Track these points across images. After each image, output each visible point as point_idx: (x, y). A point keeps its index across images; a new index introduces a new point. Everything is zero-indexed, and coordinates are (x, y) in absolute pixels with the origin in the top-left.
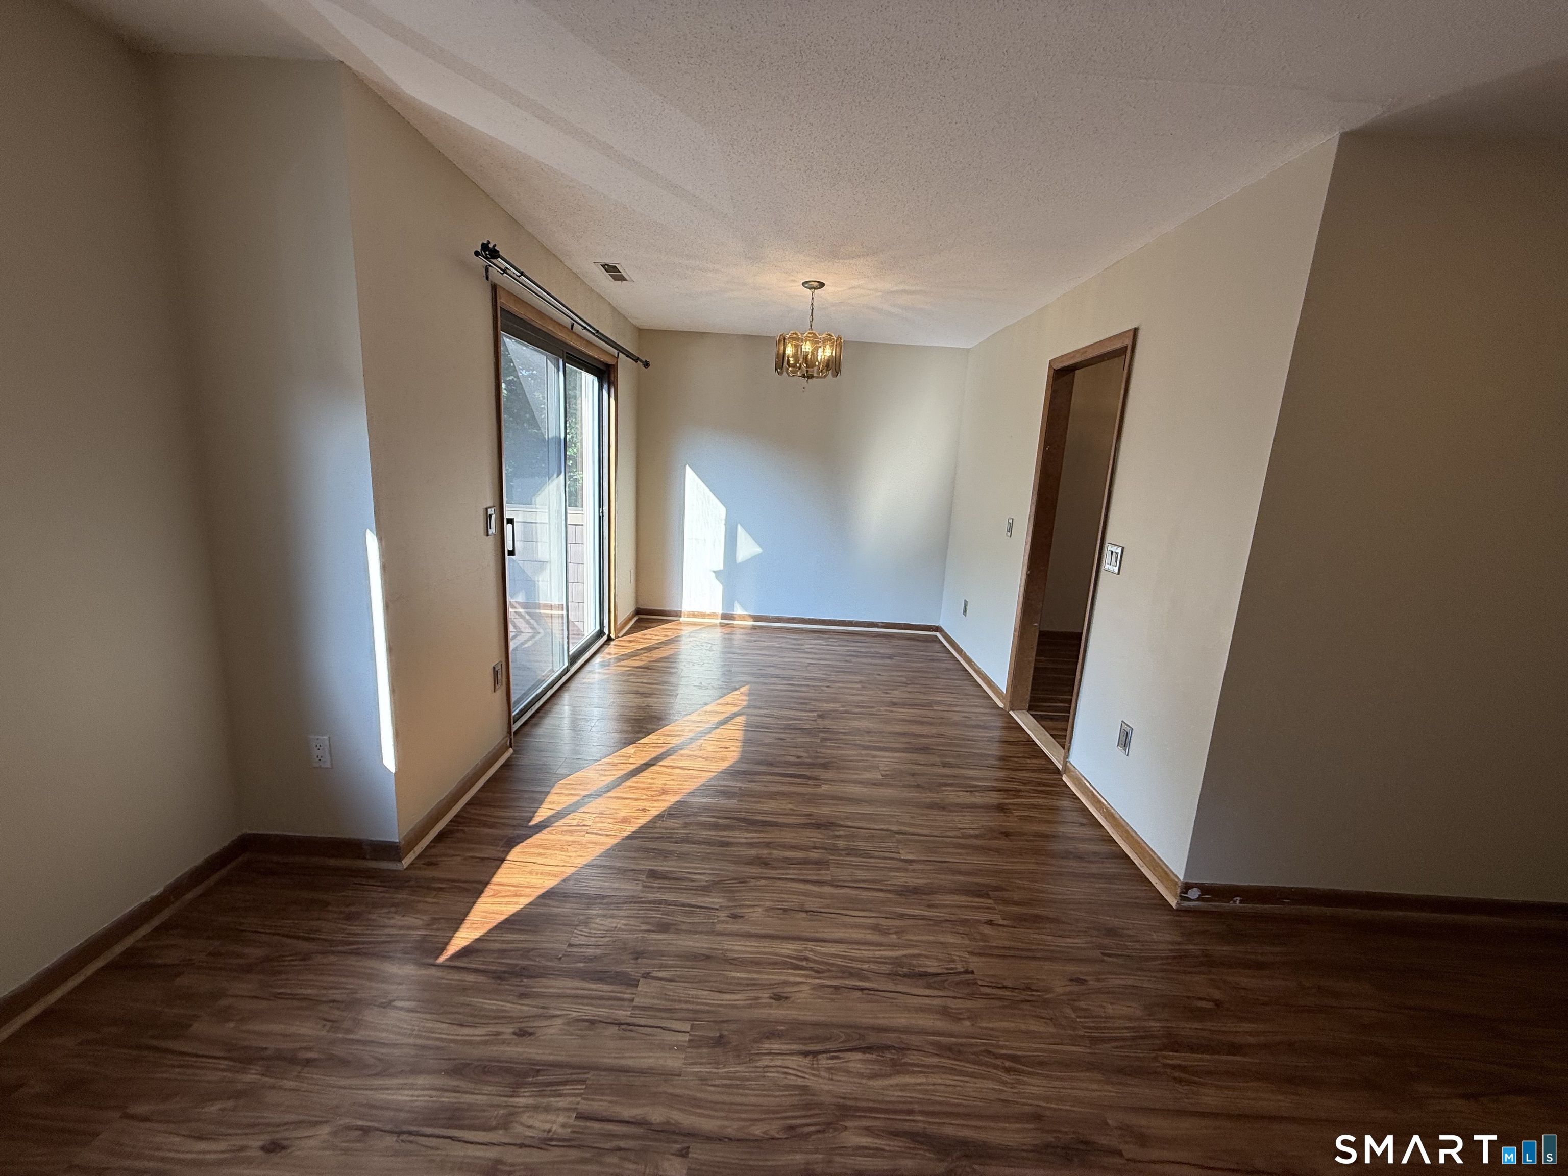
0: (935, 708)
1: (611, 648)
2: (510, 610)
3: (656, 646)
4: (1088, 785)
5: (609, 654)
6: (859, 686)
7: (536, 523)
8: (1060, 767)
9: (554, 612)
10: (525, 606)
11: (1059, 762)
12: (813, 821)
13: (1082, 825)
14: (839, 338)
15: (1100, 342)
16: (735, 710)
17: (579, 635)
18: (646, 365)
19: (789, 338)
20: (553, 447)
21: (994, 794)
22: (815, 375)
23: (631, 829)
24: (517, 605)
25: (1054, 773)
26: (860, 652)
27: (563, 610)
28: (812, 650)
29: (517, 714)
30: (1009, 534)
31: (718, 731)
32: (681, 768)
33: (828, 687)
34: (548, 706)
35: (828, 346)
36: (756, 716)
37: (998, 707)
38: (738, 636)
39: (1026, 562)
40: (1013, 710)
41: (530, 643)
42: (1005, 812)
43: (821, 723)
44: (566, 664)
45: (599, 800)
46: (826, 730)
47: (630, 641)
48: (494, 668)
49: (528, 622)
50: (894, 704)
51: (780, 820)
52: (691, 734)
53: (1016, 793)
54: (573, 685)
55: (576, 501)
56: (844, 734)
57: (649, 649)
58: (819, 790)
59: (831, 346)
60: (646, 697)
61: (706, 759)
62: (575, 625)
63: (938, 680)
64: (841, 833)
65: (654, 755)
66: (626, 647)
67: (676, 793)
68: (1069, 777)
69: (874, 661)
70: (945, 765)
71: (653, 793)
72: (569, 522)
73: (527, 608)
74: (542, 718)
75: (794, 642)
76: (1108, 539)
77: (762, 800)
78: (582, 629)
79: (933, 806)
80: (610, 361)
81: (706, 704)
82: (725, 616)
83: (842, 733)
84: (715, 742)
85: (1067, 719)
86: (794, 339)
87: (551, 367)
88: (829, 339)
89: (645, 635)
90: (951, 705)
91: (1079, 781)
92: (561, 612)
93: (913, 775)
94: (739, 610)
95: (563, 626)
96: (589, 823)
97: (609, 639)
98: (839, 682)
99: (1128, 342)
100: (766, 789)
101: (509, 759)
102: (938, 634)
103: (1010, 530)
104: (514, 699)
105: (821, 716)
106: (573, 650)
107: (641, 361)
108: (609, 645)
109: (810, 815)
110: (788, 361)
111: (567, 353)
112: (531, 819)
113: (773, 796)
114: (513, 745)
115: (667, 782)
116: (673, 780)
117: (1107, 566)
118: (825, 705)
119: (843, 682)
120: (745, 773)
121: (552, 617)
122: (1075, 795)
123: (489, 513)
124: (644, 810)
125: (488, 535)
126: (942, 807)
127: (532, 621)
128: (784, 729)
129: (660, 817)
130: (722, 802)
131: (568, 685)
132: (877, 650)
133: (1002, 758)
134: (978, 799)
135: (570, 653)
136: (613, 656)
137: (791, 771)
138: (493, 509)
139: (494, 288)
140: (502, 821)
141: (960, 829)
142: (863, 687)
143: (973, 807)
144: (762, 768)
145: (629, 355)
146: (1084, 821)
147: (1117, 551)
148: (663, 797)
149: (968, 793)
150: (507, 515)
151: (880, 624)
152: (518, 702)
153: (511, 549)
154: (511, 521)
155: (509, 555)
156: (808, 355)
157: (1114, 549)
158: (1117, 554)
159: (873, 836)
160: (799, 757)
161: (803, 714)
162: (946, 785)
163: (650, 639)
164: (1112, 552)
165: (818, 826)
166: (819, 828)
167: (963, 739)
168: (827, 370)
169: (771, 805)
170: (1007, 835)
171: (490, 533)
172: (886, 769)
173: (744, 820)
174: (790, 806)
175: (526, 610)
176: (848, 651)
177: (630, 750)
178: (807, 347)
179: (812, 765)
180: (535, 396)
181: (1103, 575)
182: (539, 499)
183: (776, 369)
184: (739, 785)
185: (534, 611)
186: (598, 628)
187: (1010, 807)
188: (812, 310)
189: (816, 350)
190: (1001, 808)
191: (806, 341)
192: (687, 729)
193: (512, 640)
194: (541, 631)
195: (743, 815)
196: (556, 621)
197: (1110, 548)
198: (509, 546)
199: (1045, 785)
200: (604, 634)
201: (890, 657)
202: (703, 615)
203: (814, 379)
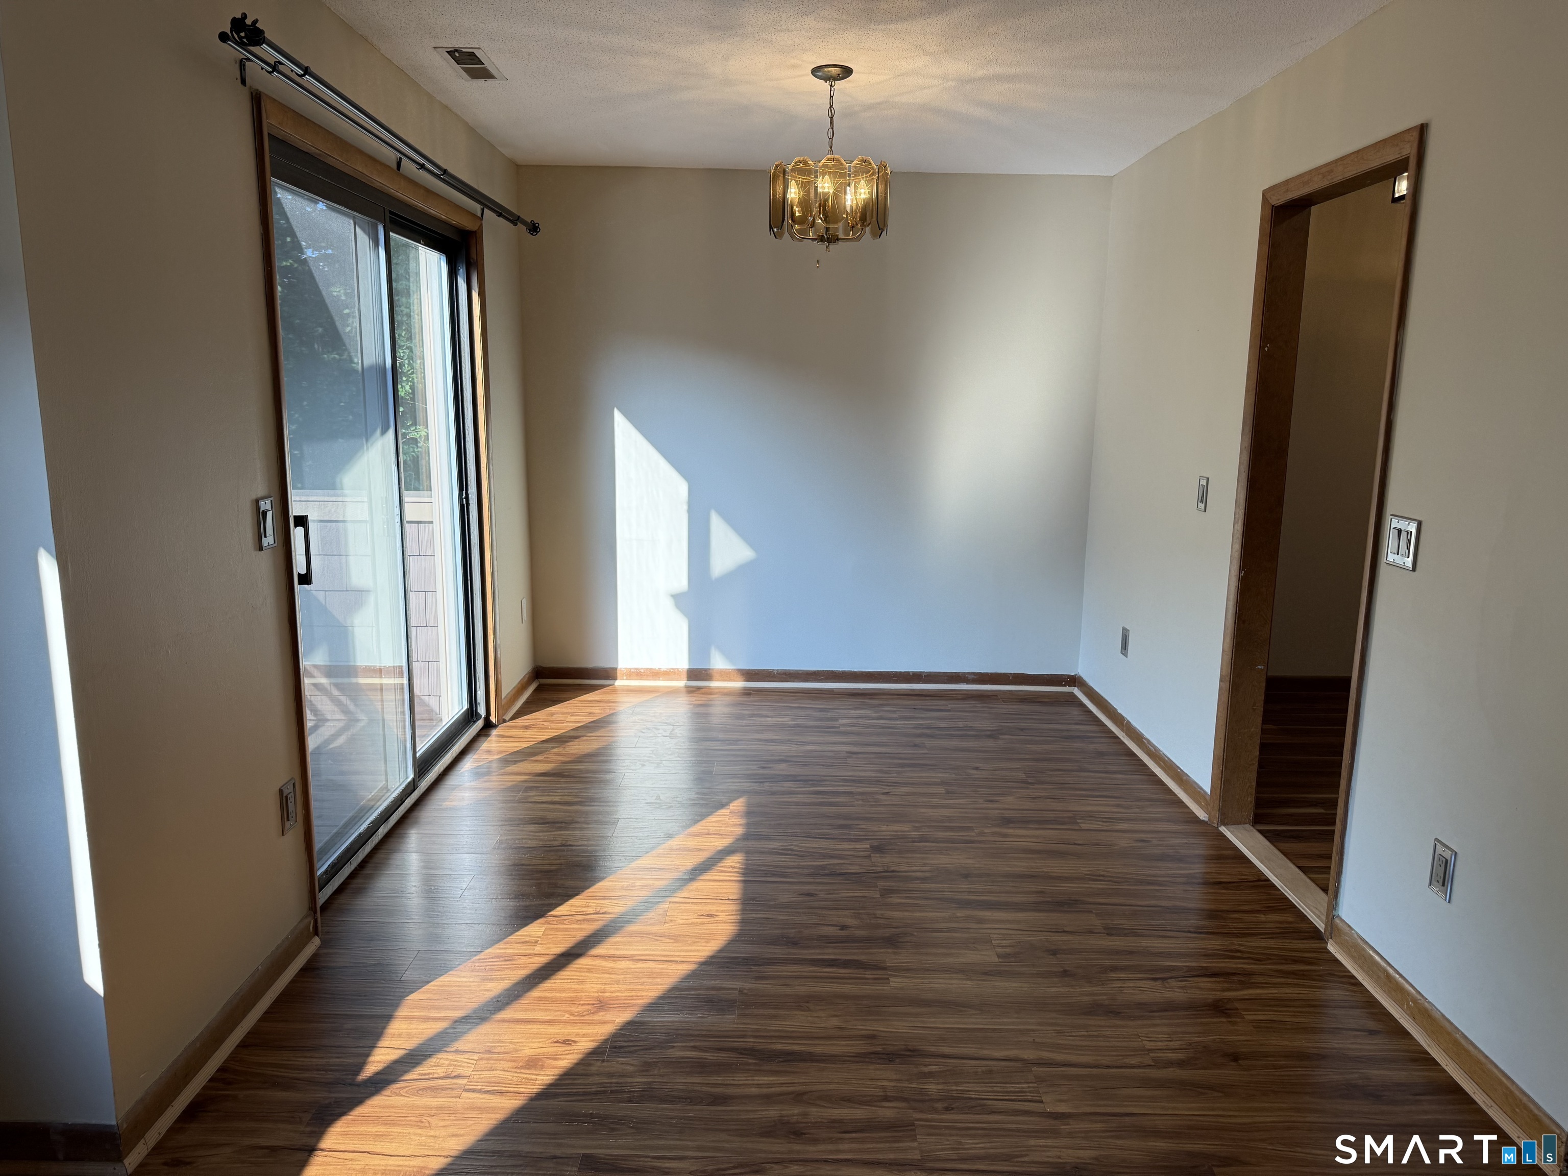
0: (1084, 826)
1: (493, 744)
2: (306, 682)
3: (572, 734)
4: (1377, 957)
5: (489, 752)
6: (941, 790)
7: (344, 521)
8: (1321, 926)
9: (385, 681)
10: (330, 671)
11: (1318, 917)
12: (879, 1049)
13: (1372, 1033)
14: (882, 166)
15: (1358, 151)
16: (721, 843)
17: (432, 719)
18: (534, 228)
19: (792, 170)
20: (372, 387)
21: (1205, 982)
22: (841, 236)
23: (544, 1078)
24: (315, 672)
25: (1313, 938)
26: (939, 728)
27: (402, 677)
28: (854, 729)
29: (326, 872)
30: (1202, 506)
31: (695, 885)
32: (631, 958)
33: (887, 793)
34: (380, 855)
35: (863, 182)
36: (762, 853)
37: (1196, 820)
38: (720, 710)
39: (1237, 555)
40: (1225, 825)
41: (341, 741)
42: (1229, 1016)
43: (880, 861)
44: (411, 776)
45: (485, 1029)
46: (888, 874)
47: (526, 727)
48: (281, 791)
49: (338, 703)
50: (1007, 821)
51: (818, 1050)
52: (644, 894)
53: (1245, 979)
54: (428, 813)
55: (418, 478)
56: (924, 880)
57: (560, 740)
58: (885, 989)
59: (869, 182)
60: (560, 829)
61: (676, 938)
62: (424, 704)
63: (1083, 774)
64: (933, 1068)
65: (579, 936)
66: (520, 739)
67: (626, 1007)
68: (1342, 945)
69: (965, 744)
70: (1110, 931)
71: (580, 1009)
72: (408, 517)
73: (336, 676)
74: (370, 877)
75: (818, 714)
76: (1391, 506)
77: (782, 1012)
78: (436, 709)
79: (1095, 1009)
80: (468, 224)
81: (670, 836)
82: (695, 674)
83: (917, 878)
84: (688, 906)
85: (1329, 836)
86: (802, 172)
87: (363, 239)
88: (864, 168)
89: (552, 714)
90: (1110, 820)
91: (1359, 949)
92: (398, 681)
93: (1054, 953)
94: (718, 662)
95: (403, 705)
96: (466, 1071)
97: (488, 726)
98: (906, 784)
99: (1409, 150)
100: (788, 990)
101: (315, 957)
102: (1076, 691)
103: (1203, 498)
104: (318, 844)
105: (878, 849)
106: (422, 748)
107: (524, 223)
108: (488, 736)
109: (873, 1037)
110: (792, 213)
111: (391, 212)
112: (360, 1067)
113: (803, 1002)
114: (320, 929)
115: (608, 987)
116: (618, 982)
117: (1391, 557)
118: (884, 828)
119: (912, 784)
120: (748, 962)
121: (382, 690)
122: (1353, 977)
123: (262, 509)
124: (567, 1042)
125: (261, 548)
126: (1112, 1011)
127: (343, 699)
128: (810, 875)
129: (595, 1053)
130: (711, 1020)
131: (415, 814)
132: (969, 724)
133: (1212, 915)
134: (1176, 992)
135: (418, 755)
136: (496, 757)
137: (830, 953)
138: (268, 502)
139: (256, 99)
140: (307, 1075)
141: (1150, 1050)
142: (948, 792)
143: (1169, 1007)
144: (778, 952)
145: (501, 211)
146: (1371, 1025)
147: (1409, 529)
148: (599, 1017)
149: (1158, 983)
150: (295, 510)
151: (971, 677)
152: (325, 850)
153: (303, 571)
154: (302, 521)
155: (300, 583)
156: (826, 200)
157: (1402, 525)
158: (1409, 533)
159: (991, 1072)
160: (843, 927)
161: (846, 845)
162: (1114, 969)
163: (562, 722)
164: (1400, 531)
165: (889, 1057)
166: (891, 1061)
167: (1141, 882)
168: (863, 225)
169: (798, 1021)
170: (1235, 1058)
171: (265, 544)
172: (1004, 942)
173: (751, 1052)
174: (835, 1022)
175: (334, 680)
176: (917, 727)
177: (535, 929)
178: (825, 186)
179: (868, 942)
180: (334, 292)
181: (1384, 576)
182: (350, 478)
183: (771, 228)
184: (738, 984)
185: (346, 680)
186: (466, 706)
187: (1237, 1005)
188: (832, 118)
189: (840, 191)
190: (1219, 1008)
191: (824, 174)
192: (638, 883)
193: (310, 735)
194: (362, 717)
195: (750, 1042)
196: (390, 696)
197: (1395, 523)
198: (300, 567)
199: (1295, 961)
200: (478, 717)
201: (993, 735)
202: (655, 674)
203: (840, 243)
